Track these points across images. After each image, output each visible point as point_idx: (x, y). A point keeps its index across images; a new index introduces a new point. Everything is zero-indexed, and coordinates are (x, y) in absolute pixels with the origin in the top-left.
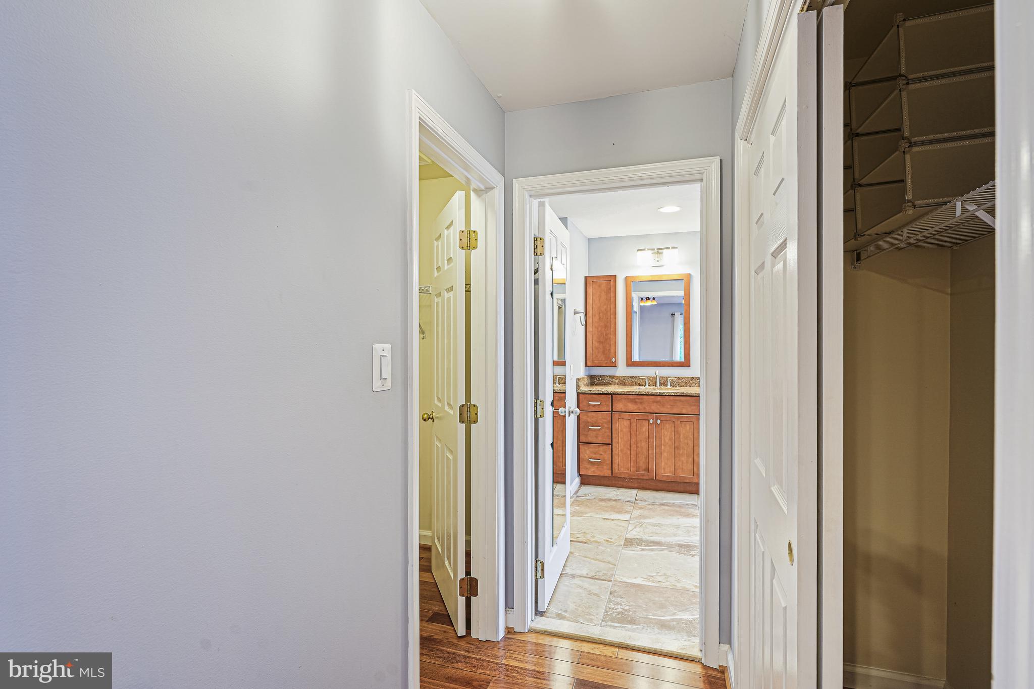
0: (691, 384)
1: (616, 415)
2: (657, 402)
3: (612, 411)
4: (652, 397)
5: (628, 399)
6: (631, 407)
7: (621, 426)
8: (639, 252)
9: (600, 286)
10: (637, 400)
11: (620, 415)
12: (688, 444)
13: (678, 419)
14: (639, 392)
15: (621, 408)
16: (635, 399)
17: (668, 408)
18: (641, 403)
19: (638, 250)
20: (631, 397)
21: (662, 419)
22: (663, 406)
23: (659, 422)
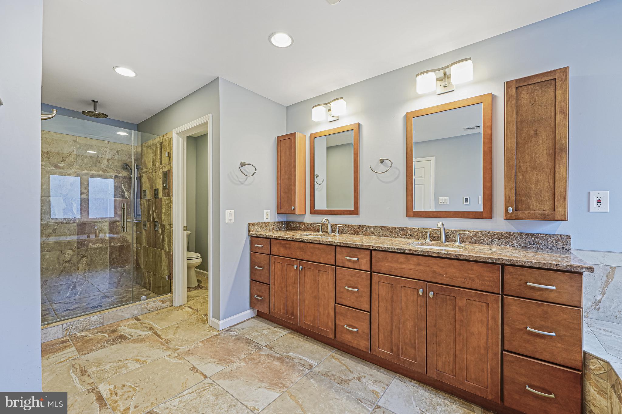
0: (358, 232)
1: (272, 258)
2: (301, 248)
3: (270, 255)
4: (297, 243)
5: (280, 243)
6: (283, 251)
7: (277, 268)
8: (315, 108)
9: (285, 144)
10: (287, 246)
11: (275, 258)
12: (324, 295)
13: (317, 267)
14: (287, 238)
15: (276, 252)
16: (285, 244)
17: (309, 255)
18: (289, 248)
19: (313, 107)
20: (282, 242)
21: (304, 266)
22: (305, 252)
23: (301, 268)
